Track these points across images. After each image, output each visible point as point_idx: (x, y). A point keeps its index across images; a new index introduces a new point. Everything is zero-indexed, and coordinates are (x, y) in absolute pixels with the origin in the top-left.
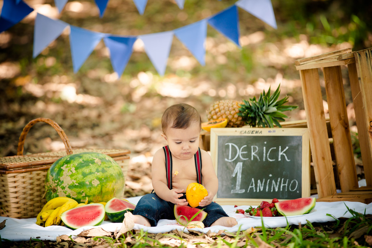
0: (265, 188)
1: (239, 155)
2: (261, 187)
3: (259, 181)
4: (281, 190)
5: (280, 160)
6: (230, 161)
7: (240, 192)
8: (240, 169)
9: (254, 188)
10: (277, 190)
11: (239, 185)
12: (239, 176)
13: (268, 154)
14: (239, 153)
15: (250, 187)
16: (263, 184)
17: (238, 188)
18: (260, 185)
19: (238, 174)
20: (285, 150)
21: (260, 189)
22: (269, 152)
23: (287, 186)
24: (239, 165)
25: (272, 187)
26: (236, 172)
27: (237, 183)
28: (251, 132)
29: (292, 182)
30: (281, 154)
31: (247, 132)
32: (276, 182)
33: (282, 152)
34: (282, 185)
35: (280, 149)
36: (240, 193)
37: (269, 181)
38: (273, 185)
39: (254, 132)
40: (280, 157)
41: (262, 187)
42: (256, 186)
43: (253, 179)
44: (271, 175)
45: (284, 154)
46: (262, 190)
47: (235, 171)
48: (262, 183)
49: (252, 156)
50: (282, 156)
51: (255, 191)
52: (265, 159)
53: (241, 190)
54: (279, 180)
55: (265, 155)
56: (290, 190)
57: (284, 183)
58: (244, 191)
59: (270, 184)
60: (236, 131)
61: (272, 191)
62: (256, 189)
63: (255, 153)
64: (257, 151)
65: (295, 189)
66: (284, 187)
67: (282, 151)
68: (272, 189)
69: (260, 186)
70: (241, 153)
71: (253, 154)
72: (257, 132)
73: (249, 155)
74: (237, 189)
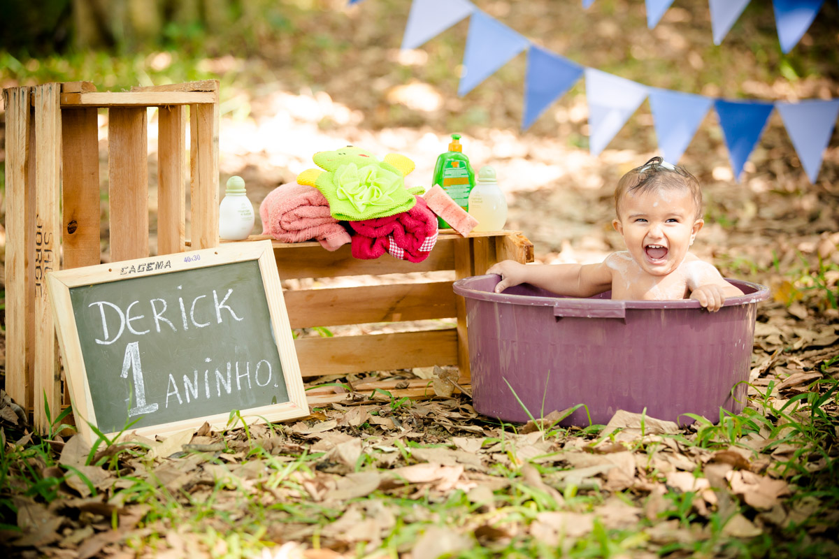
0: (202, 392)
1: (126, 325)
2: (193, 392)
3: (185, 378)
4: (239, 388)
5: (220, 321)
6: (108, 343)
7: (148, 410)
8: (136, 357)
9: (178, 395)
10: (229, 391)
11: (141, 395)
12: (138, 375)
13: (192, 313)
14: (125, 320)
15: (168, 395)
16: (196, 383)
17: (141, 402)
18: (191, 385)
19: (134, 370)
20: (226, 298)
21: (191, 396)
22: (193, 307)
23: (249, 376)
24: (132, 349)
25: (218, 386)
26: (128, 367)
27: (137, 391)
28: (146, 268)
29: (258, 367)
30: (219, 307)
31: (136, 268)
32: (224, 372)
33: (222, 303)
34: (238, 377)
35: (215, 296)
36: (148, 412)
37: (208, 374)
38: (218, 381)
39: (153, 266)
40: (219, 315)
41: (196, 390)
42: (182, 390)
43: (170, 375)
44: (208, 360)
45: (227, 307)
46: (196, 397)
47: (126, 363)
48: (192, 382)
49: (157, 322)
50: (224, 311)
51: (181, 402)
52: (188, 326)
53: (150, 406)
54: (229, 368)
55: (184, 315)
56: (258, 384)
57: (242, 371)
58: (156, 407)
59: (212, 378)
60: (110, 270)
61: (219, 394)
62: (184, 397)
63: (162, 316)
64: (165, 309)
65: (269, 382)
66: (243, 380)
67: (220, 300)
68: (219, 390)
69: (191, 389)
70: (128, 320)
71: (157, 317)
72: (158, 266)
73: (148, 322)
74: (138, 405)
